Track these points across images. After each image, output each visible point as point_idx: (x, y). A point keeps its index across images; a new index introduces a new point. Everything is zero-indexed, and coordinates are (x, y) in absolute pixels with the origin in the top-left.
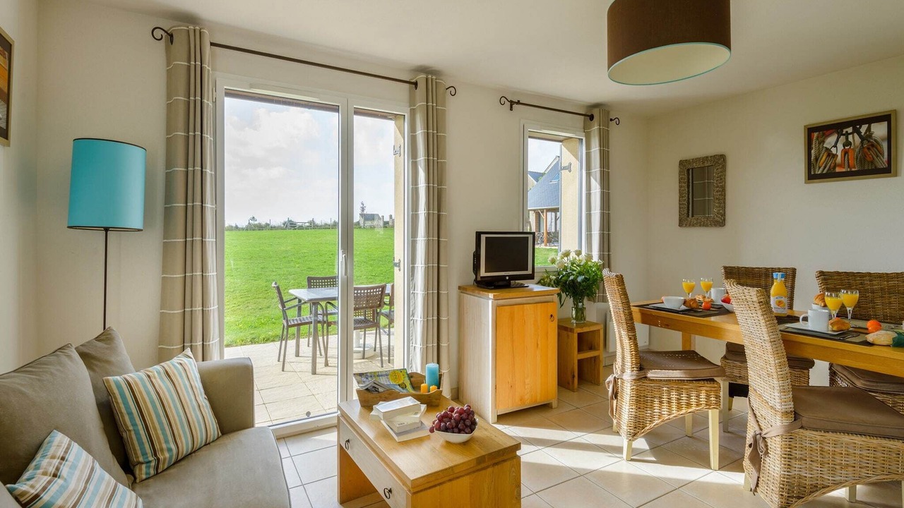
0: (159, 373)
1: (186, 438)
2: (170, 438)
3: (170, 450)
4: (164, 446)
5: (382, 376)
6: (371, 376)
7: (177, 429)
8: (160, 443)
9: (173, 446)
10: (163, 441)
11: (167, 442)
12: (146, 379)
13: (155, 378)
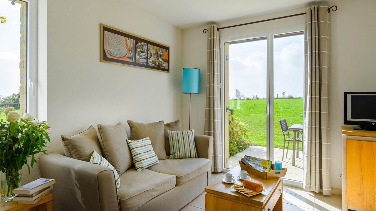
0: (180, 133)
1: (183, 152)
2: (178, 151)
3: (178, 154)
4: (176, 152)
5: (258, 160)
6: (252, 159)
7: (181, 149)
8: (175, 151)
9: (179, 153)
10: (176, 150)
11: (177, 151)
12: (176, 133)
13: (179, 134)
